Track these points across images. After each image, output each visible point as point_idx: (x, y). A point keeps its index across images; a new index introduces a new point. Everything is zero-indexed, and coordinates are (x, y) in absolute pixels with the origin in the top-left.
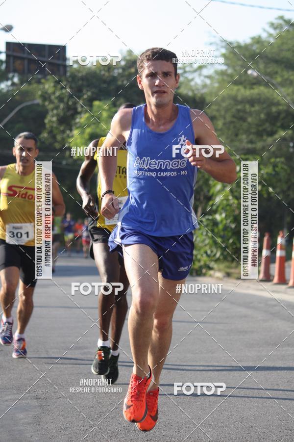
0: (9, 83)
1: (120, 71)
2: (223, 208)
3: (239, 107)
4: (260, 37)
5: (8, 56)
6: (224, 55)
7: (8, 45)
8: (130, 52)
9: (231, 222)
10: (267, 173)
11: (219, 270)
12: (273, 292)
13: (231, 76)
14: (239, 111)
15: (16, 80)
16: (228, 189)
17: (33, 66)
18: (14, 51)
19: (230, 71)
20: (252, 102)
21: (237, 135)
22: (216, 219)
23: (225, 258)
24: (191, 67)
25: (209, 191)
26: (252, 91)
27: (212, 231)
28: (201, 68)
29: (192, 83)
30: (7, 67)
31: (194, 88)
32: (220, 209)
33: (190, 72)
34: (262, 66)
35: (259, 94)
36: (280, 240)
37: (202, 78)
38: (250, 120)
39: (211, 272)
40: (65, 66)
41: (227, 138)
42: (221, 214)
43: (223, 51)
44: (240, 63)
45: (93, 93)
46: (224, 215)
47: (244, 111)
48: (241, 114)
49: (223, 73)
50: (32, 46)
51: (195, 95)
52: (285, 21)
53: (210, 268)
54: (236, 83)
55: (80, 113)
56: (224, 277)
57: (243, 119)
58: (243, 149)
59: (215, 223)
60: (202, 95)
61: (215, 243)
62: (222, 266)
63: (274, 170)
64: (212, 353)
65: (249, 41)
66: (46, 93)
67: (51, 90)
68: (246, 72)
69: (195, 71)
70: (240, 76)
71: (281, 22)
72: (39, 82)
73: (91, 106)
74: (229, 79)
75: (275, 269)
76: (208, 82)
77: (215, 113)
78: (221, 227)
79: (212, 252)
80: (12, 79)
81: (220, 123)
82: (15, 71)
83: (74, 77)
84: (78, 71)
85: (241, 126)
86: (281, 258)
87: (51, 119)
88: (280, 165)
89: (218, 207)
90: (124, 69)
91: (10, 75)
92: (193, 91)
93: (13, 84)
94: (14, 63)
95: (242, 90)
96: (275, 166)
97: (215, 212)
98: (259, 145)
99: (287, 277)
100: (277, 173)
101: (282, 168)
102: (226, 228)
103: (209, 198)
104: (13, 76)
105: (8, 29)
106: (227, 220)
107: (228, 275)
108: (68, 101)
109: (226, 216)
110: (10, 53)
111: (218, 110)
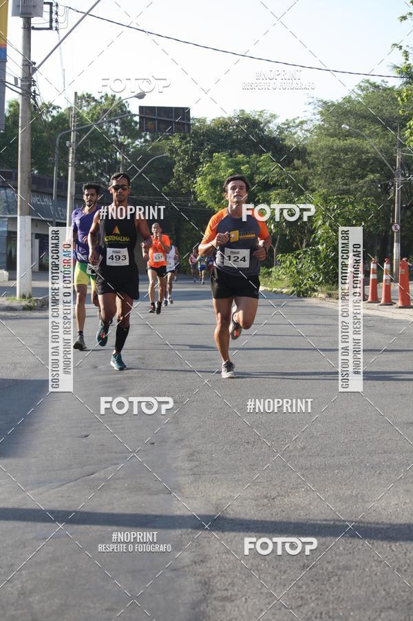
0: (142, 140)
1: (235, 127)
2: (323, 240)
3: (335, 155)
4: (350, 97)
5: (140, 118)
6: (321, 113)
7: (141, 108)
8: (242, 111)
9: (330, 251)
10: (360, 210)
11: (322, 292)
12: (368, 309)
13: (327, 129)
14: (334, 158)
15: (148, 137)
16: (327, 224)
17: (162, 126)
18: (146, 114)
19: (326, 126)
20: (345, 151)
21: (333, 179)
22: (318, 249)
23: (327, 282)
24: (294, 122)
25: (312, 226)
26: (345, 142)
27: (316, 259)
28: (302, 123)
29: (295, 136)
30: (140, 127)
31: (296, 140)
32: (321, 241)
33: (293, 126)
34: (352, 121)
35: (351, 144)
36: (373, 266)
37: (303, 131)
38: (344, 165)
39: (316, 294)
40: (189, 125)
41: (326, 181)
42: (322, 245)
43: (320, 109)
44: (334, 119)
45: (212, 146)
46: (325, 246)
47: (339, 158)
48: (336, 161)
49: (320, 127)
50: (160, 109)
51: (298, 145)
52: (370, 84)
53: (315, 291)
54: (332, 135)
55: (202, 163)
56: (326, 297)
57: (339, 165)
58: (339, 190)
59: (318, 253)
60: (303, 145)
61: (319, 269)
62: (324, 288)
63: (366, 207)
64: (319, 361)
65: (340, 100)
66: (173, 147)
67: (177, 145)
68: (340, 126)
69: (298, 126)
70: (335, 129)
71: (367, 84)
72: (167, 139)
73: (211, 157)
74: (326, 132)
75: (369, 289)
76: (309, 135)
77: (314, 160)
78: (322, 255)
79: (316, 276)
80: (145, 137)
81: (319, 169)
82: (147, 130)
83: (196, 133)
84: (200, 129)
85: (337, 170)
86: (373, 280)
87: (178, 169)
88: (370, 203)
89: (319, 239)
90: (237, 126)
91: (143, 134)
92: (296, 142)
93: (146, 141)
94: (146, 123)
95: (337, 141)
96: (366, 204)
97: (318, 243)
98: (353, 186)
99: (379, 297)
100: (368, 210)
101: (372, 205)
102: (327, 256)
103: (313, 232)
104: (146, 134)
105: (141, 96)
106: (327, 249)
107: (330, 296)
108: (192, 153)
109: (327, 246)
110: (143, 116)
111: (317, 158)
